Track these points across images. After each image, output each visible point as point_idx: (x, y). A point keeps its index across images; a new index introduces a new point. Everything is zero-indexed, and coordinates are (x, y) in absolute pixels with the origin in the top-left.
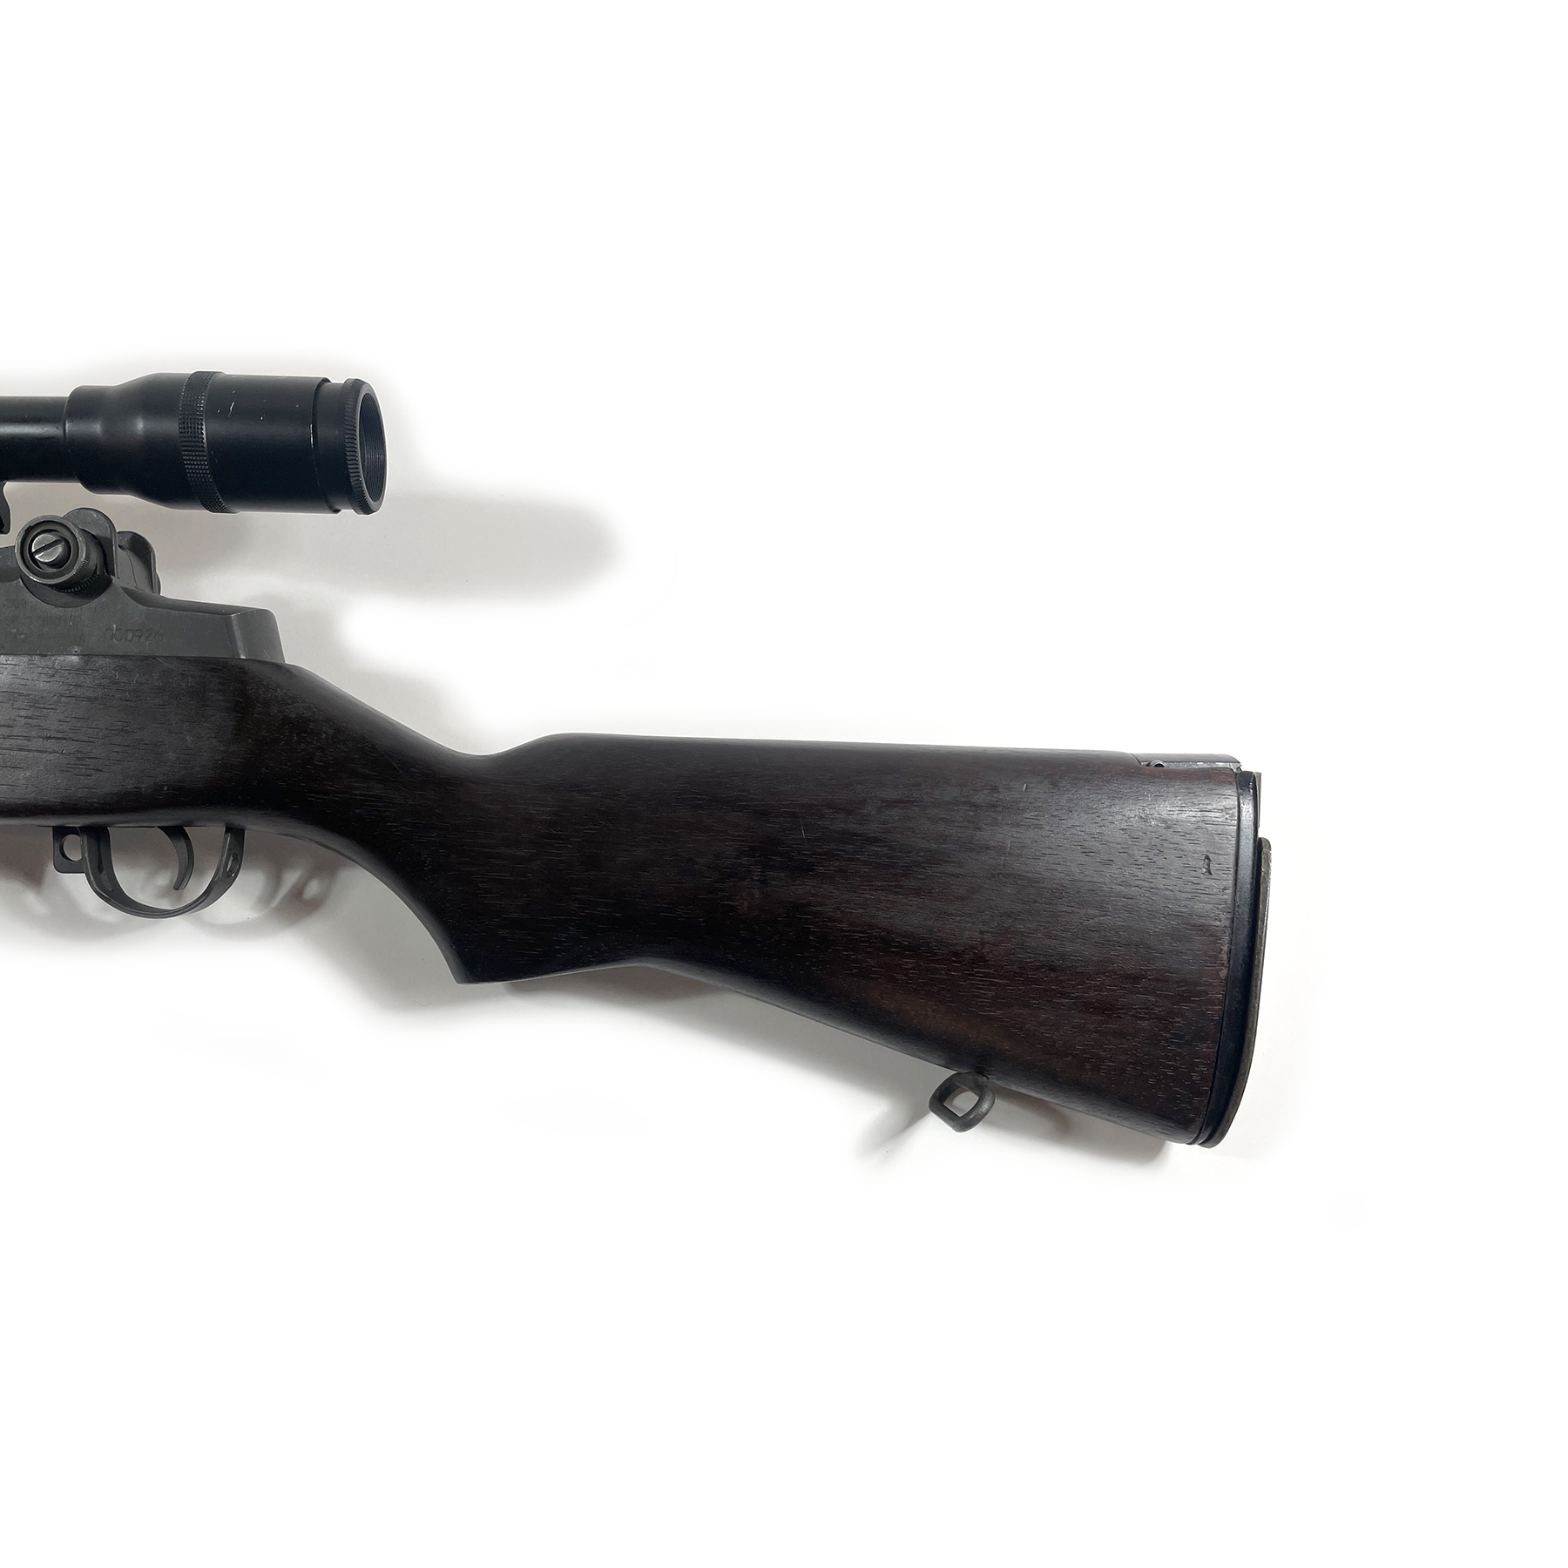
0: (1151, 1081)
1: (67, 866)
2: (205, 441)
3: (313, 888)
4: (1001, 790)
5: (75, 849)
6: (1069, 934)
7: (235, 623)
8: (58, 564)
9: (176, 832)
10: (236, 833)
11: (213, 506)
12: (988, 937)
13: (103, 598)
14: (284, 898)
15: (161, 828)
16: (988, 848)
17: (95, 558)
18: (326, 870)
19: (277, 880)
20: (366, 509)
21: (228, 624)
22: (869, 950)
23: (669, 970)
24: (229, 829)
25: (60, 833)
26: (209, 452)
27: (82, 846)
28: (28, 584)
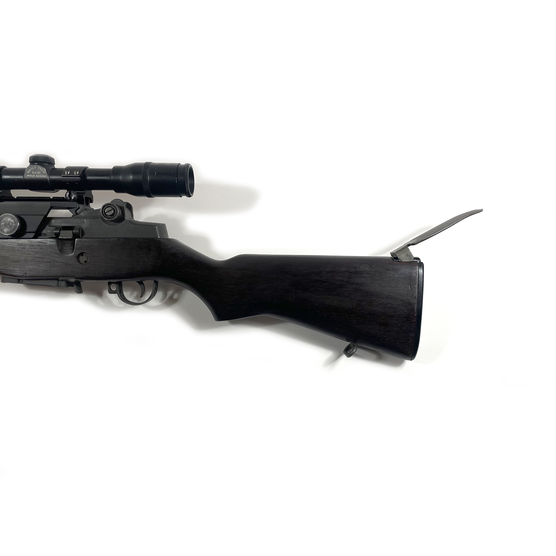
0: (398, 344)
1: (111, 292)
2: (149, 180)
3: (176, 296)
4: (357, 268)
5: (114, 288)
6: (375, 306)
7: (157, 229)
8: (112, 215)
9: (141, 283)
10: (156, 282)
11: (149, 196)
12: (354, 306)
13: (123, 223)
14: (168, 298)
15: (137, 282)
16: (354, 283)
17: (121, 212)
18: (179, 291)
19: (165, 294)
20: (190, 196)
21: (155, 229)
22: (323, 310)
23: (272, 317)
24: (155, 282)
25: (110, 284)
26: (150, 185)
27: (116, 287)
28: (104, 221)
